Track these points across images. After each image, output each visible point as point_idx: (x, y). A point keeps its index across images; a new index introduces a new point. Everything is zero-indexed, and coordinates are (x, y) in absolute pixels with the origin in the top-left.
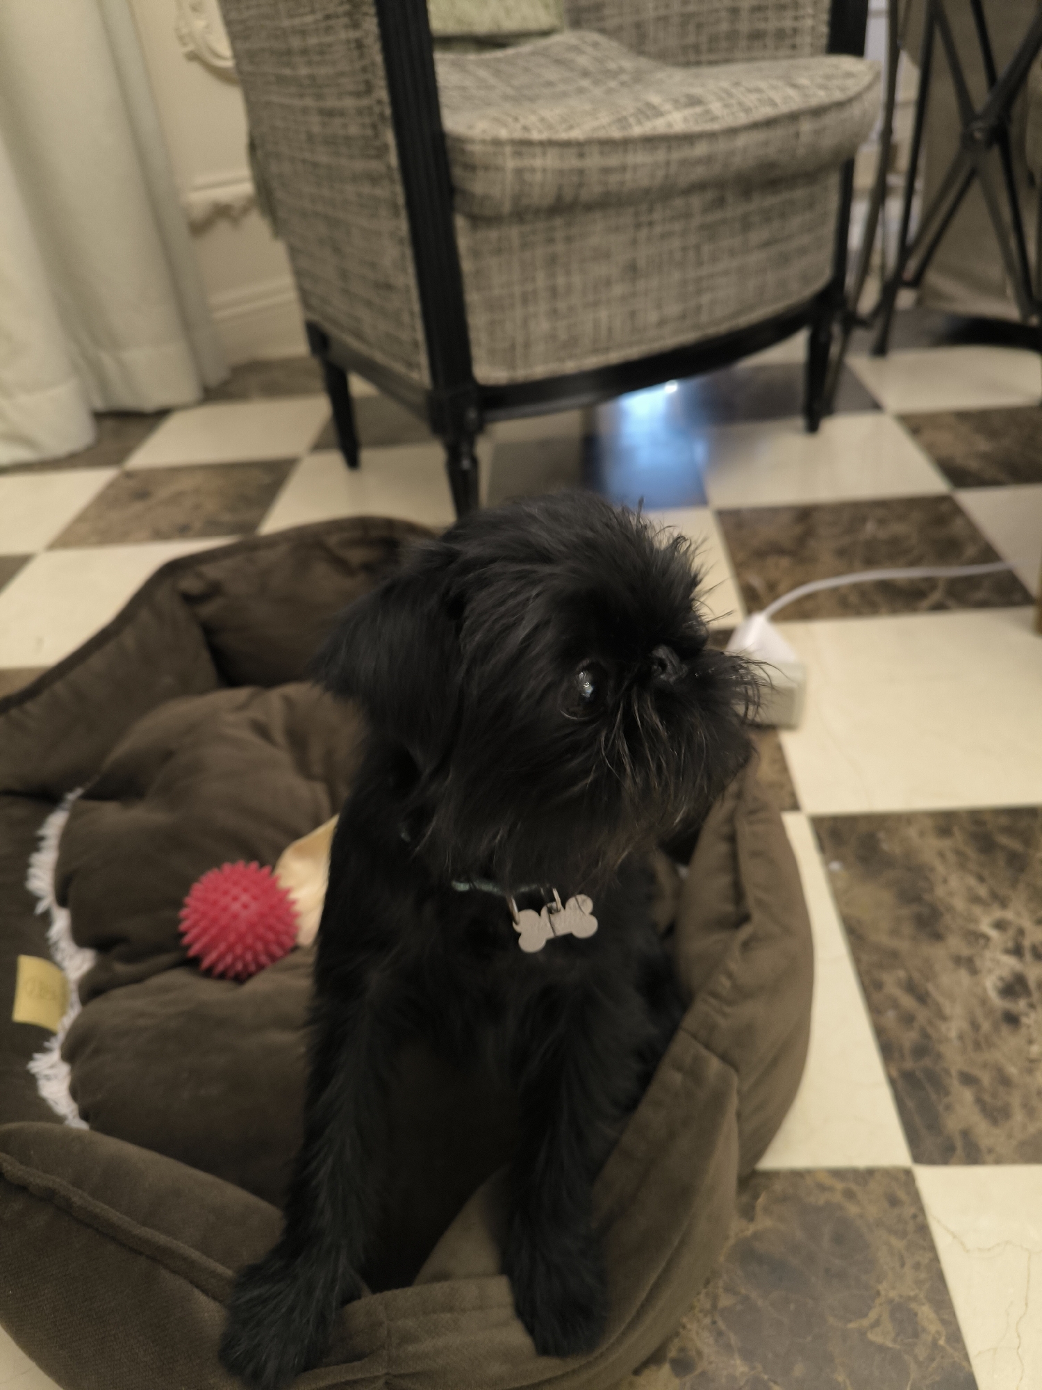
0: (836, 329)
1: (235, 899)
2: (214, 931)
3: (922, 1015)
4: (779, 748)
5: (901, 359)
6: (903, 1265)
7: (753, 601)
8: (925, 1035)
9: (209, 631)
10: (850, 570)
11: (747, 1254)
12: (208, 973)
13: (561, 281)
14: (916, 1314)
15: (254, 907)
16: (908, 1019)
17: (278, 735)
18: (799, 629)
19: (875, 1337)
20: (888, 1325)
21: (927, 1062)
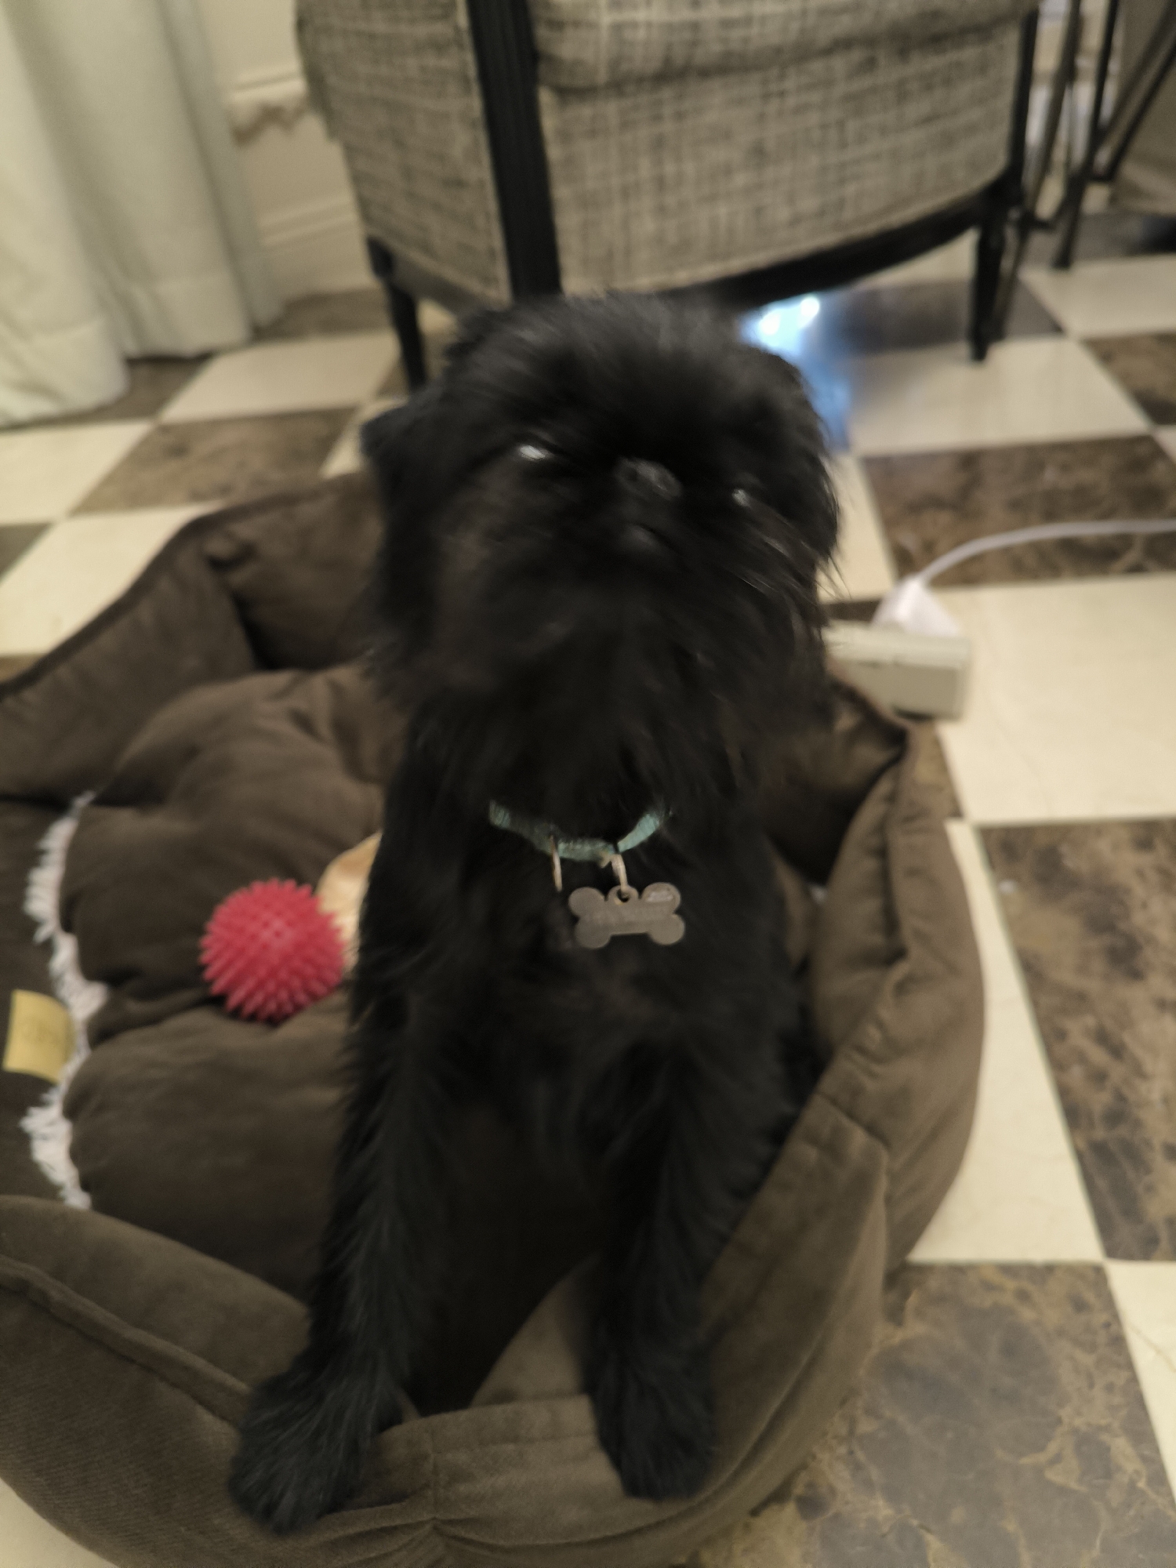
0: (1010, 234)
1: (266, 925)
2: (240, 964)
3: (1117, 1072)
4: (937, 744)
5: (1090, 272)
6: (1091, 1386)
7: (905, 563)
8: (1121, 1098)
9: (242, 604)
10: (1025, 524)
11: (894, 1366)
12: (236, 1014)
13: (670, 169)
14: (1108, 1449)
15: (289, 935)
16: (1099, 1077)
17: (324, 728)
18: (962, 597)
19: (1054, 1476)
20: (1072, 1463)
21: (1123, 1131)
